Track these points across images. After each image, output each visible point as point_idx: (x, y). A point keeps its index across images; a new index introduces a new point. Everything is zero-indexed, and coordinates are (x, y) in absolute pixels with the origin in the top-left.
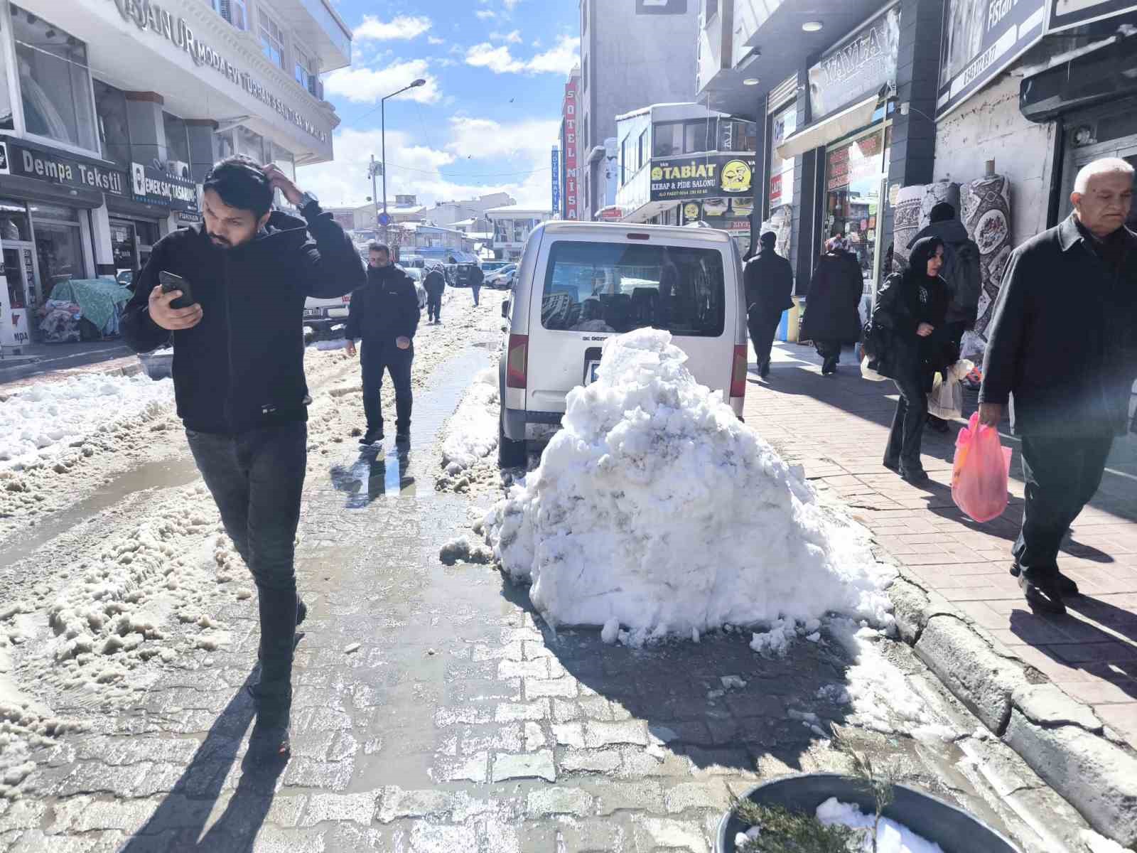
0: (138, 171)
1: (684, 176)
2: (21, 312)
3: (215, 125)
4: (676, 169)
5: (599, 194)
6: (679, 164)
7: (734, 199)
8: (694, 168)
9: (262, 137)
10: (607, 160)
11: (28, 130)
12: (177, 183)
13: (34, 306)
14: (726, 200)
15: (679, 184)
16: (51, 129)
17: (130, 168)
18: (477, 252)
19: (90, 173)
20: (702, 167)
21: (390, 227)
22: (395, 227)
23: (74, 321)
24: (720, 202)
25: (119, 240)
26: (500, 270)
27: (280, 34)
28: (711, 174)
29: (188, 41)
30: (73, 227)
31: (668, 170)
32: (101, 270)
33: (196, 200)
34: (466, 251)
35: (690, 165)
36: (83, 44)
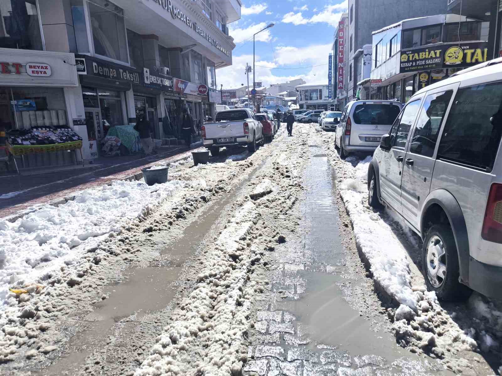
0: (146, 72)
1: (421, 58)
2: (94, 143)
3: (181, 50)
4: (416, 54)
5: (358, 74)
6: (418, 51)
7: (449, 69)
8: (427, 53)
9: (201, 55)
10: (364, 56)
11: (96, 52)
12: (164, 77)
13: (100, 139)
14: (445, 70)
15: (418, 62)
16: (107, 52)
17: (143, 70)
18: (289, 106)
19: (124, 73)
20: (432, 52)
21: (256, 96)
22: (258, 96)
23: (117, 146)
24: (442, 71)
25: (138, 106)
26: (305, 114)
27: (210, 4)
28: (438, 55)
29: (169, 6)
30: (118, 101)
31: (411, 56)
32: (130, 120)
33: (172, 85)
34: (285, 106)
35: (425, 52)
36: (121, 10)
